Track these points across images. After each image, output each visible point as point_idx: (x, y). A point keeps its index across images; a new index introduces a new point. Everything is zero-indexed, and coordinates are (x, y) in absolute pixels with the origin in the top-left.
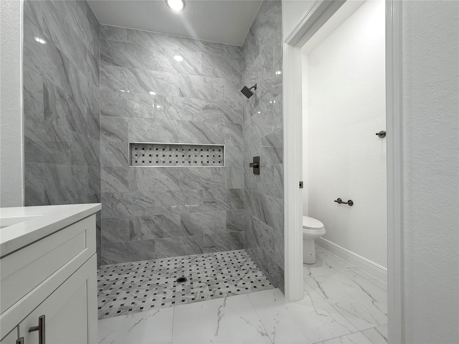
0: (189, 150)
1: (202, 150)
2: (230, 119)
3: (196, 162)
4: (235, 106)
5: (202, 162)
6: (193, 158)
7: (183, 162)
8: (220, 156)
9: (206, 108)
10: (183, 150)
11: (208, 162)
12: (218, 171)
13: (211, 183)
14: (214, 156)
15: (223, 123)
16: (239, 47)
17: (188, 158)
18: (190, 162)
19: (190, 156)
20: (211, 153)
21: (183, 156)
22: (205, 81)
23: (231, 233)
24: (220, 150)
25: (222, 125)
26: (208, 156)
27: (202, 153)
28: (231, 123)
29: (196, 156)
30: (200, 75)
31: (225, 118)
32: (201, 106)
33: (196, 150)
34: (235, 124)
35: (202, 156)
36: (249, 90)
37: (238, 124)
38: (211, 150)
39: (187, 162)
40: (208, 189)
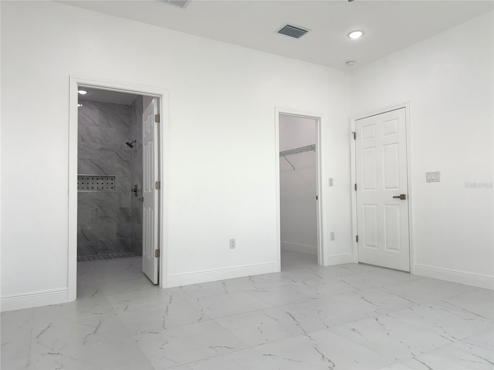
0: (88, 179)
1: (98, 179)
2: (120, 157)
3: (93, 188)
4: (124, 148)
5: (98, 188)
6: (90, 185)
7: (83, 188)
8: (112, 184)
9: (102, 149)
10: (83, 179)
11: (102, 188)
12: (111, 194)
13: (105, 203)
14: (107, 184)
15: (114, 160)
16: (128, 106)
17: (87, 185)
18: (88, 188)
19: (88, 183)
20: (105, 181)
21: (83, 183)
22: (101, 130)
23: (120, 240)
24: (112, 179)
25: (114, 161)
26: (103, 184)
27: (98, 181)
28: (121, 160)
29: (93, 184)
30: (97, 126)
31: (116, 156)
32: (98, 148)
33: (93, 179)
34: (124, 160)
35: (98, 184)
36: (131, 144)
37: (126, 161)
38: (105, 179)
39: (86, 188)
40: (103, 207)
